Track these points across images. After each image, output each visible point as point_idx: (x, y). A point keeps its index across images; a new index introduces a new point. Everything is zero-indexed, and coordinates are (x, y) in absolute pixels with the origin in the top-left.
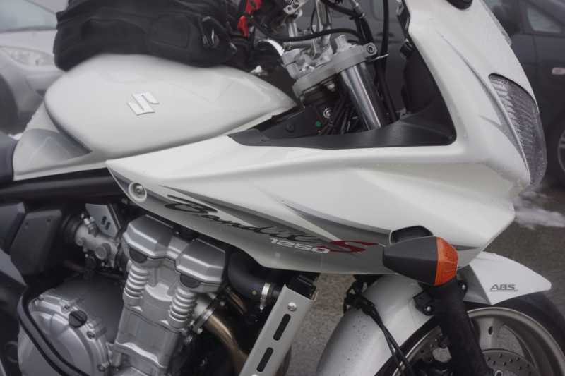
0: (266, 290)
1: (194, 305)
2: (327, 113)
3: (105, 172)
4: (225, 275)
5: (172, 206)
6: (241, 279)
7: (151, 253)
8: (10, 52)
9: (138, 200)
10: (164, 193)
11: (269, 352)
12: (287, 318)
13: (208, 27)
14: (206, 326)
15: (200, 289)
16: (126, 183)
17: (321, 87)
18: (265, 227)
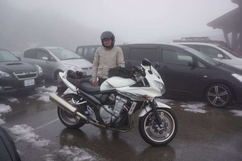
0: (132, 102)
1: (123, 105)
2: (140, 84)
3: (115, 90)
4: (128, 101)
5: (122, 93)
6: (129, 101)
7: (119, 99)
8: (67, 65)
9: (119, 92)
10: (122, 92)
11: (132, 109)
12: (134, 105)
13: (127, 74)
14: (125, 108)
15: (125, 103)
16: (118, 91)
17: (139, 81)
18: (132, 95)
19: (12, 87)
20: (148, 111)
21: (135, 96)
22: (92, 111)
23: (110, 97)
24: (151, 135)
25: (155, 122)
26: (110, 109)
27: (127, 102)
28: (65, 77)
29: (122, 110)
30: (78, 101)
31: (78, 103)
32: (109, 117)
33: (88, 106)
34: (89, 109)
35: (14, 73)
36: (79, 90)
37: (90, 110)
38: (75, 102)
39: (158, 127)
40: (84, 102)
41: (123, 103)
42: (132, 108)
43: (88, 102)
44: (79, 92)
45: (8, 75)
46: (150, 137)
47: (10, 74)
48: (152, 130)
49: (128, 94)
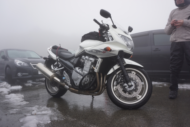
0: (97, 59)
1: (91, 65)
5: (89, 52)
7: (88, 58)
10: (89, 50)
12: (99, 61)
13: (96, 36)
15: (92, 62)
19: (28, 74)
20: (115, 70)
21: (99, 51)
22: (67, 76)
23: (81, 60)
24: (120, 96)
25: (122, 79)
26: (79, 70)
27: (94, 60)
28: (51, 49)
29: (90, 70)
30: (57, 68)
31: (56, 69)
32: (78, 78)
33: (64, 71)
34: (65, 73)
35: (30, 63)
36: (58, 58)
37: (66, 75)
38: (54, 68)
39: (126, 86)
40: (62, 68)
41: (90, 62)
42: (97, 65)
43: (65, 68)
44: (59, 60)
45: (26, 65)
46: (119, 98)
47: (27, 63)
48: (121, 90)
49: (94, 51)
